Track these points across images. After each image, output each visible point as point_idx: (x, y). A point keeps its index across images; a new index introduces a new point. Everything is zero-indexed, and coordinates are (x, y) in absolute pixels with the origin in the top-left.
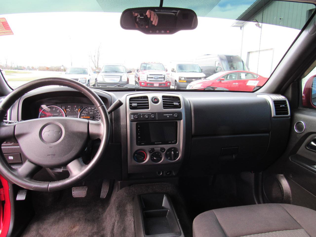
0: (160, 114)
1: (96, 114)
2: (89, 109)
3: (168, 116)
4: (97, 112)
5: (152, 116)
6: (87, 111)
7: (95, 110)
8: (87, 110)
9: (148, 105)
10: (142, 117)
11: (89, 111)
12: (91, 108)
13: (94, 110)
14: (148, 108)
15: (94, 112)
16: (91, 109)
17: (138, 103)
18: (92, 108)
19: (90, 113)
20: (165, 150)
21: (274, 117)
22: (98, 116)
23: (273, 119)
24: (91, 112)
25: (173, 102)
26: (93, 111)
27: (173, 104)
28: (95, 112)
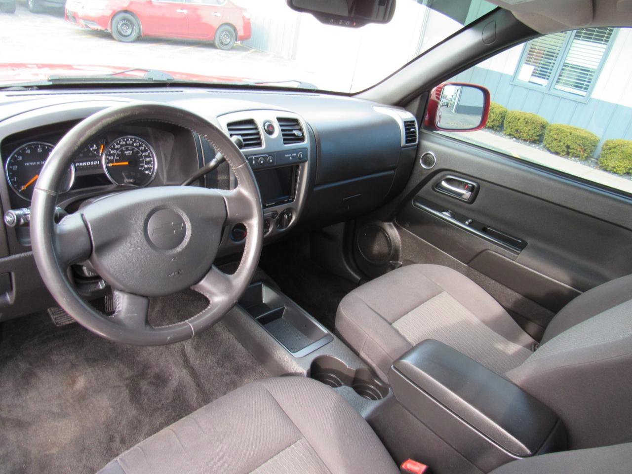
0: (280, 154)
1: (139, 155)
2: (122, 143)
3: (291, 158)
4: (139, 149)
5: (269, 159)
6: (117, 149)
7: (134, 146)
8: (117, 146)
9: (259, 139)
10: (254, 162)
11: (124, 148)
12: (126, 142)
13: (132, 145)
14: (260, 144)
15: (132, 150)
16: (126, 144)
17: (242, 135)
18: (128, 142)
19: (125, 152)
20: (277, 213)
21: (404, 147)
22: (142, 158)
23: (403, 149)
24: (127, 150)
25: (291, 130)
26: (130, 148)
27: (294, 135)
28: (136, 150)
